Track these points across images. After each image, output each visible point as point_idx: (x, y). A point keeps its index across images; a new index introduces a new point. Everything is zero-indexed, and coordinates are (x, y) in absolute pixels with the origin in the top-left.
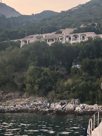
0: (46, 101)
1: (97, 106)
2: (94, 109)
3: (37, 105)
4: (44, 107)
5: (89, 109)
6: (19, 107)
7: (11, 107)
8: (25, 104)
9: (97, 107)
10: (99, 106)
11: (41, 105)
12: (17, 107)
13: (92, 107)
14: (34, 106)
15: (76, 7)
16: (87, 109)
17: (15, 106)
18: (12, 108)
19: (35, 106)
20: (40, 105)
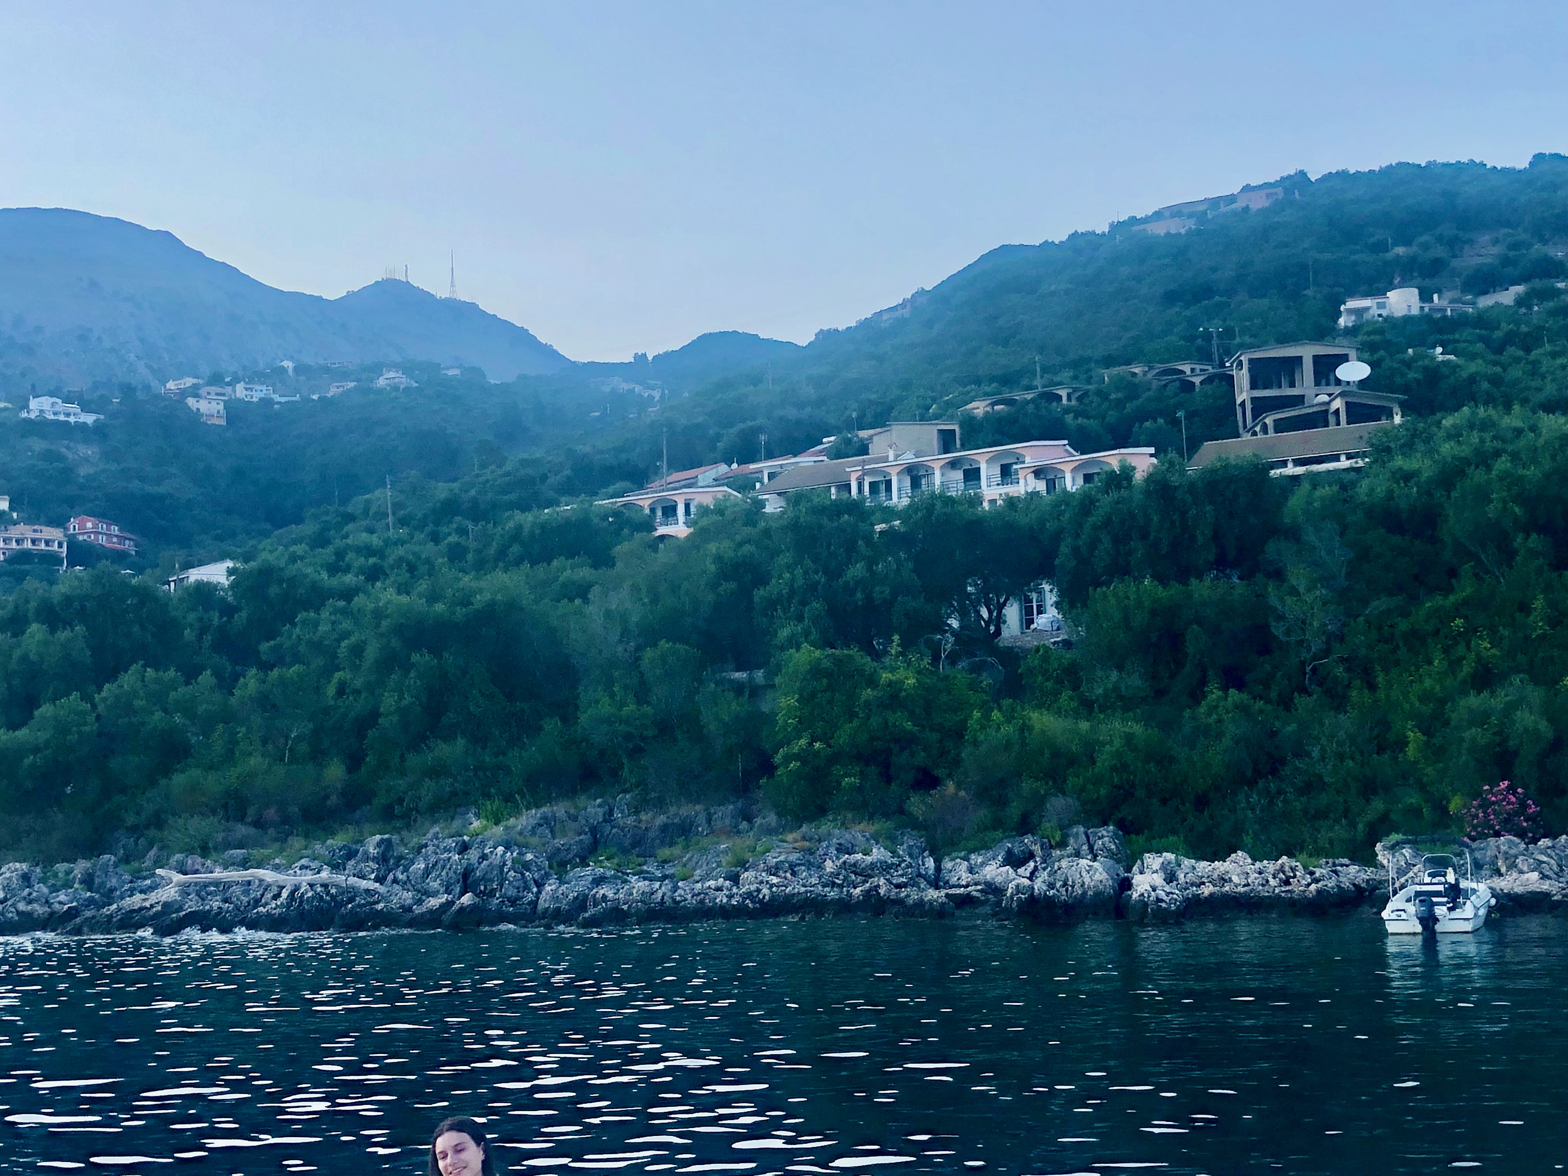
0: (910, 847)
1: (1249, 861)
2: (1235, 879)
3: (865, 873)
4: (912, 883)
5: (1204, 883)
6: (762, 882)
7: (712, 883)
8: (793, 869)
9: (1248, 869)
10: (1258, 865)
11: (890, 866)
12: (753, 888)
13: (1222, 869)
14: (853, 877)
15: (903, 305)
16: (1192, 885)
17: (735, 879)
18: (719, 889)
19: (856, 874)
20: (885, 868)
